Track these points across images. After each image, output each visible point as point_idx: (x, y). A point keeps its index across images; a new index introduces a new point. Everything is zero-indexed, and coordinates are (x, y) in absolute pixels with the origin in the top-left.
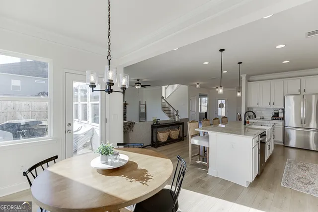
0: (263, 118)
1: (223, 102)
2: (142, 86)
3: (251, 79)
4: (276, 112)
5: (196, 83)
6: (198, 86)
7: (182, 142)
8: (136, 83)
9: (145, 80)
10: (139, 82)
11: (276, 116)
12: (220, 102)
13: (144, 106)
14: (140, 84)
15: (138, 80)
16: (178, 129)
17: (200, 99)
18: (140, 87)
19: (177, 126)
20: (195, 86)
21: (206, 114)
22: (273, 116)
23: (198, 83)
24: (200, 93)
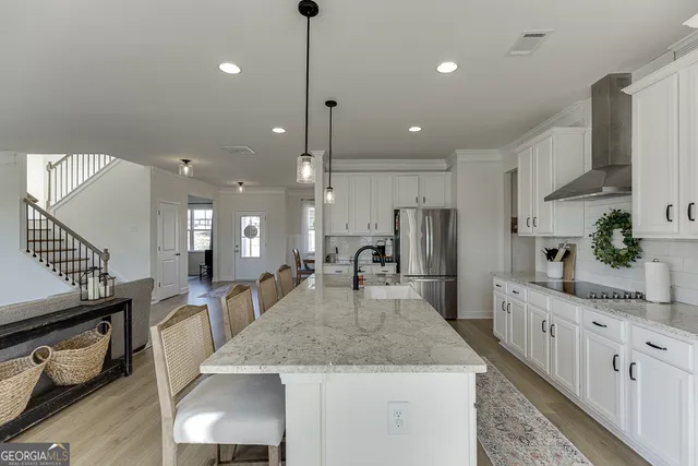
1: (255, 221)
4: (381, 244)
5: (178, 160)
6: (186, 169)
7: (123, 380)
12: (246, 221)
16: (104, 330)
17: (189, 212)
19: (99, 321)
20: (175, 169)
21: (209, 255)
22: (375, 255)
23: (186, 162)
24: (192, 194)
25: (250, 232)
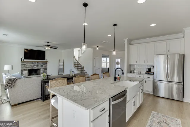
0: (140, 73)
2: (51, 47)
3: (132, 43)
4: (149, 68)
5: (96, 46)
6: (98, 48)
8: (46, 45)
9: (54, 43)
10: (49, 44)
11: (149, 71)
12: (116, 61)
13: (63, 63)
14: (50, 46)
15: (48, 43)
17: (102, 58)
18: (49, 48)
20: (96, 48)
22: (147, 71)
23: (98, 47)
24: (103, 54)
25: (118, 63)
